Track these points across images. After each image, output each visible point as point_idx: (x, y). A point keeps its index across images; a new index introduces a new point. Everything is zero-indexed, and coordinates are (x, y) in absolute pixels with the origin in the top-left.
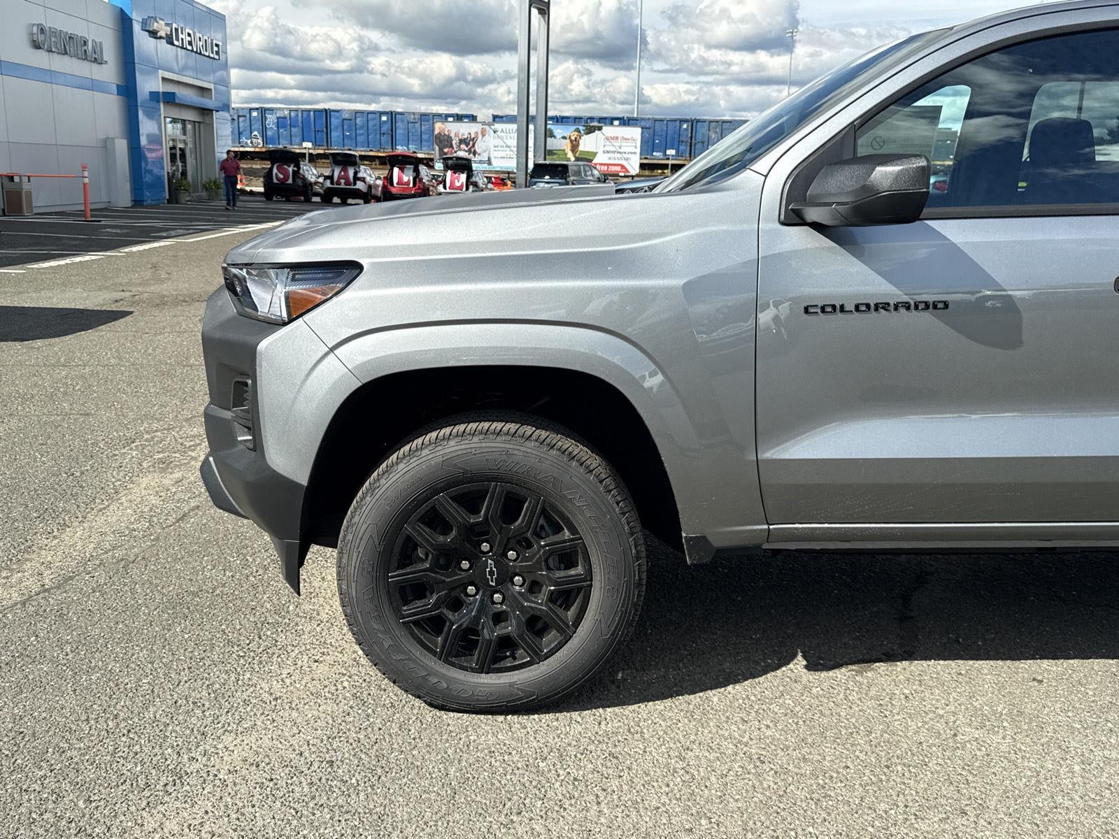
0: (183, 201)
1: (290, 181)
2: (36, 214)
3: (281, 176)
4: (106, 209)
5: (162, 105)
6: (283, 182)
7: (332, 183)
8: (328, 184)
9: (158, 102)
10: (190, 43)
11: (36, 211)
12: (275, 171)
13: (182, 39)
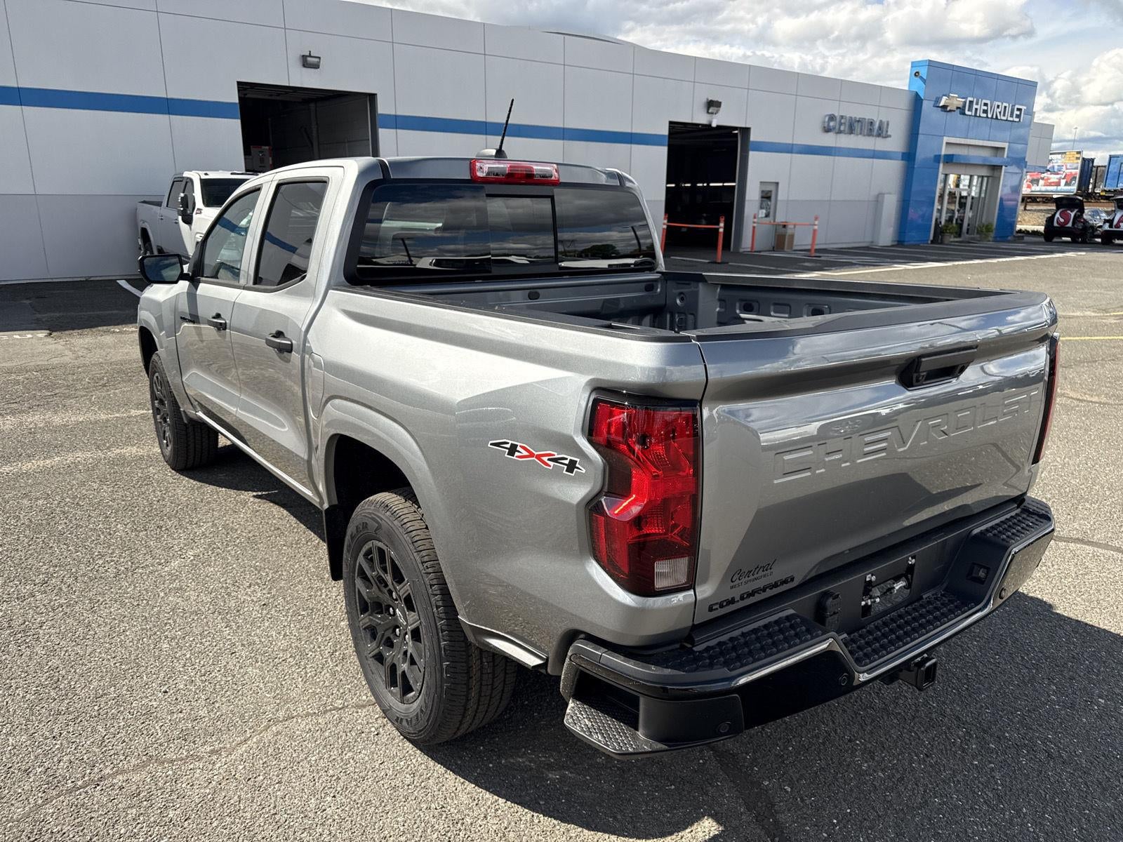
0: (946, 242)
1: (1070, 225)
2: (795, 250)
3: (1062, 220)
4: (867, 248)
5: (941, 165)
6: (1062, 226)
7: (1111, 226)
8: (1106, 227)
9: (939, 163)
10: (985, 112)
11: (795, 248)
12: (1058, 215)
13: (976, 109)
